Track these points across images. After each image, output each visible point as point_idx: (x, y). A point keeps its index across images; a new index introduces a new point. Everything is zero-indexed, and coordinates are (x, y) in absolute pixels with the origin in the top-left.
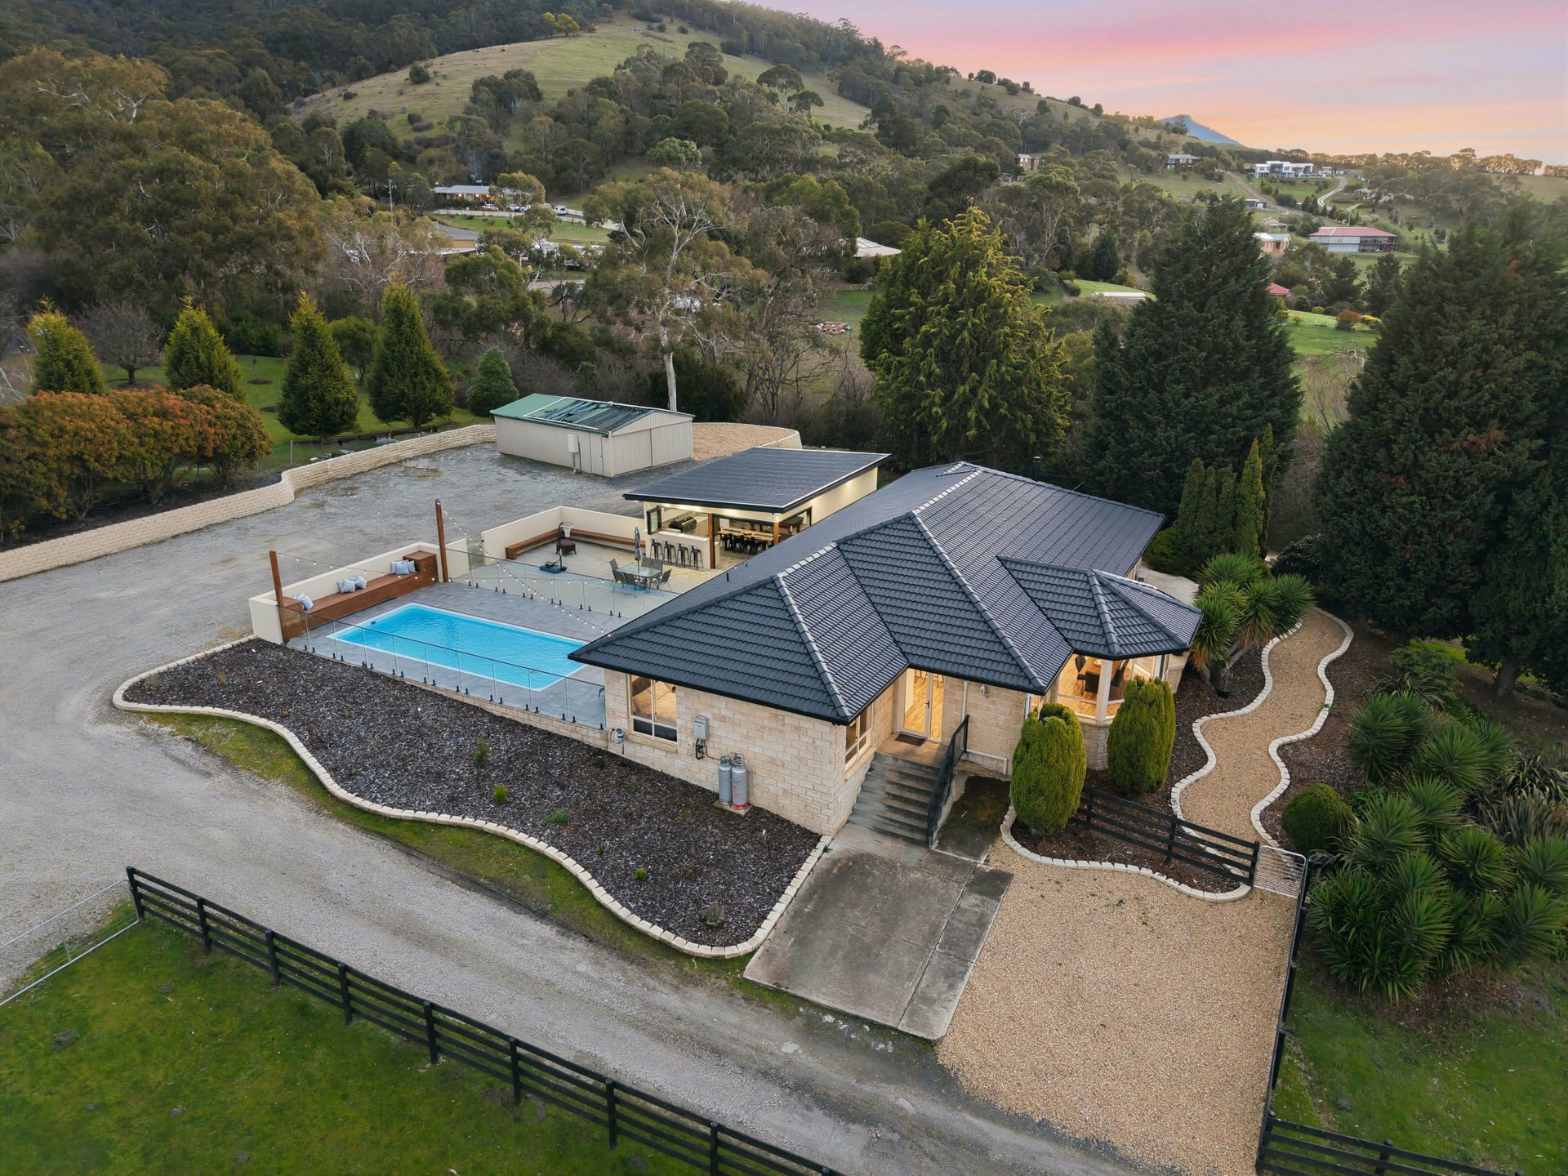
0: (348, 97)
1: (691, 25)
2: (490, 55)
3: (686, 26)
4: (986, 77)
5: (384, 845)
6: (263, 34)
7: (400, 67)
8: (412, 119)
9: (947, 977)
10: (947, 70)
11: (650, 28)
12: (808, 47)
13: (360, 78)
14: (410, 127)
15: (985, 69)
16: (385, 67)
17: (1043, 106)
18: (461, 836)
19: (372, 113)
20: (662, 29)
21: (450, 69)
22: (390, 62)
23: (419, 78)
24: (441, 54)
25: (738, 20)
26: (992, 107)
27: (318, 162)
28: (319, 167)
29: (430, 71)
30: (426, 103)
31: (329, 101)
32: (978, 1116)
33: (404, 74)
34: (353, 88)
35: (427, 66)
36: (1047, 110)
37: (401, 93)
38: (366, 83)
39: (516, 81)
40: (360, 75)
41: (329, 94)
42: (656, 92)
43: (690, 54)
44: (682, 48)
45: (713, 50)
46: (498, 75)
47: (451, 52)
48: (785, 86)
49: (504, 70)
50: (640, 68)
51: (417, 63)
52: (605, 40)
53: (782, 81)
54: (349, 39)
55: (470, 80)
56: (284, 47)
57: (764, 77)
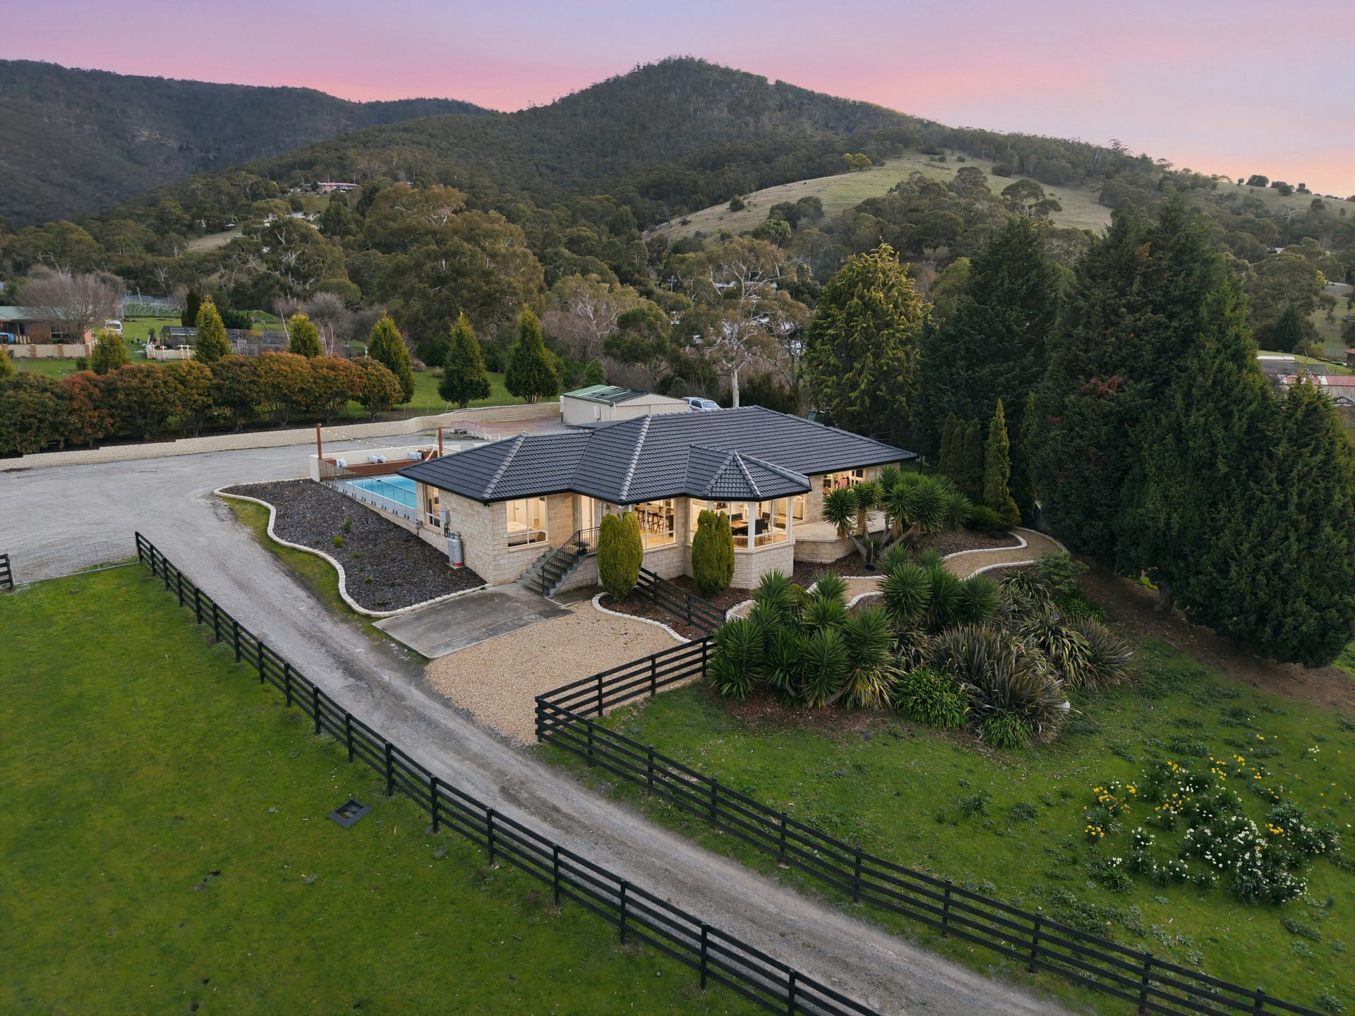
0: (685, 223)
1: (969, 155)
2: (794, 188)
3: (963, 155)
4: (1259, 181)
5: (268, 554)
6: (640, 183)
7: (726, 201)
8: (723, 236)
9: (472, 640)
10: (1215, 178)
11: (932, 160)
12: (1074, 165)
13: (697, 210)
15: (1258, 174)
16: (715, 201)
17: (1317, 204)
18: (306, 557)
19: (698, 234)
20: (942, 160)
21: (761, 199)
22: (720, 197)
23: (737, 207)
24: (758, 190)
25: (1013, 147)
26: (1258, 207)
27: (629, 265)
28: (628, 268)
29: (746, 202)
30: (737, 225)
31: (671, 227)
33: (727, 205)
34: (689, 218)
35: (745, 199)
36: (1322, 207)
37: (721, 219)
38: (700, 213)
39: (806, 204)
40: (698, 207)
41: (673, 222)
42: (913, 207)
43: (959, 177)
44: (955, 173)
45: (982, 173)
46: (794, 201)
47: (767, 187)
48: (1026, 196)
49: (799, 198)
50: (907, 190)
51: (737, 197)
52: (891, 172)
53: (1025, 192)
54: (696, 183)
55: (770, 206)
56: (652, 191)
57: (1008, 191)
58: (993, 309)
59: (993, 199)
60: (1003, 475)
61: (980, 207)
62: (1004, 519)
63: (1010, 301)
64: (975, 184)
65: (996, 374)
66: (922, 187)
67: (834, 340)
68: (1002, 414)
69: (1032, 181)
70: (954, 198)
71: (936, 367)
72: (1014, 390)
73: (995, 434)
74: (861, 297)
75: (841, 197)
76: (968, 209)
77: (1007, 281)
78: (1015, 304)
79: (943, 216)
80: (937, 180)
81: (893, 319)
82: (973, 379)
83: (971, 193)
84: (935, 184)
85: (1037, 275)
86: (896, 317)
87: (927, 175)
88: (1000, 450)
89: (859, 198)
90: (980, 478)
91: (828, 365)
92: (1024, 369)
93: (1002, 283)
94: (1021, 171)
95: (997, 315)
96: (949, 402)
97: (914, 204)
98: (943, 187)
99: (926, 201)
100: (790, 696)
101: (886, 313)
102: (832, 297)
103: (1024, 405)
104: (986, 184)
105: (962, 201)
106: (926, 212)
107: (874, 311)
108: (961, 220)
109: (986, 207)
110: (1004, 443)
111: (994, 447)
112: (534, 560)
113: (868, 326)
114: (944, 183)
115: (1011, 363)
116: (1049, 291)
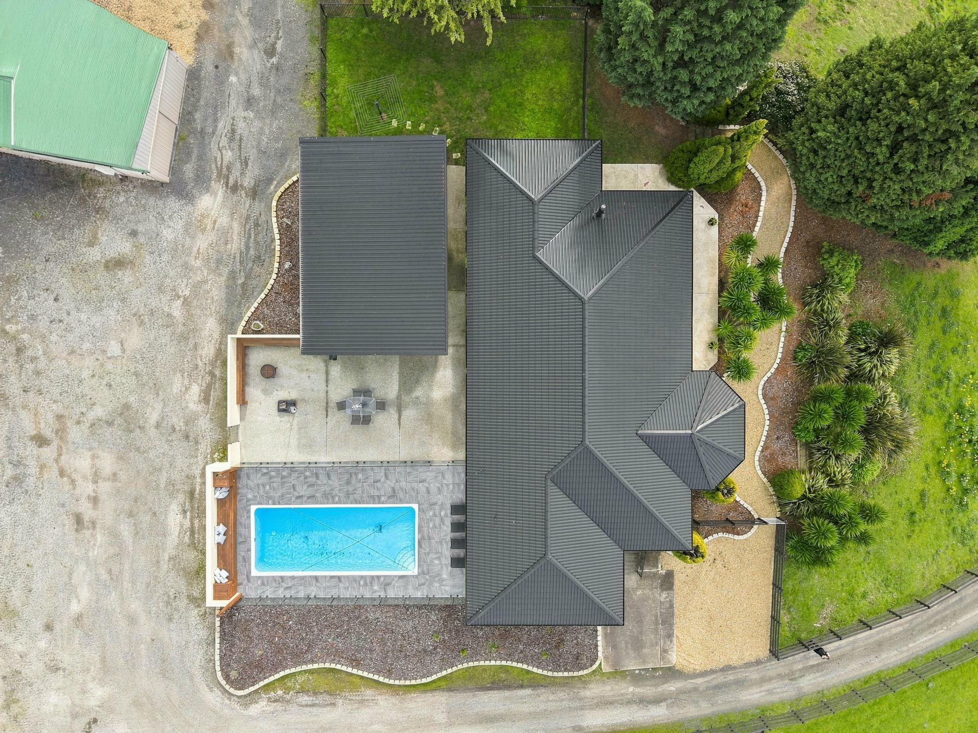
9: (668, 638)
32: (692, 679)
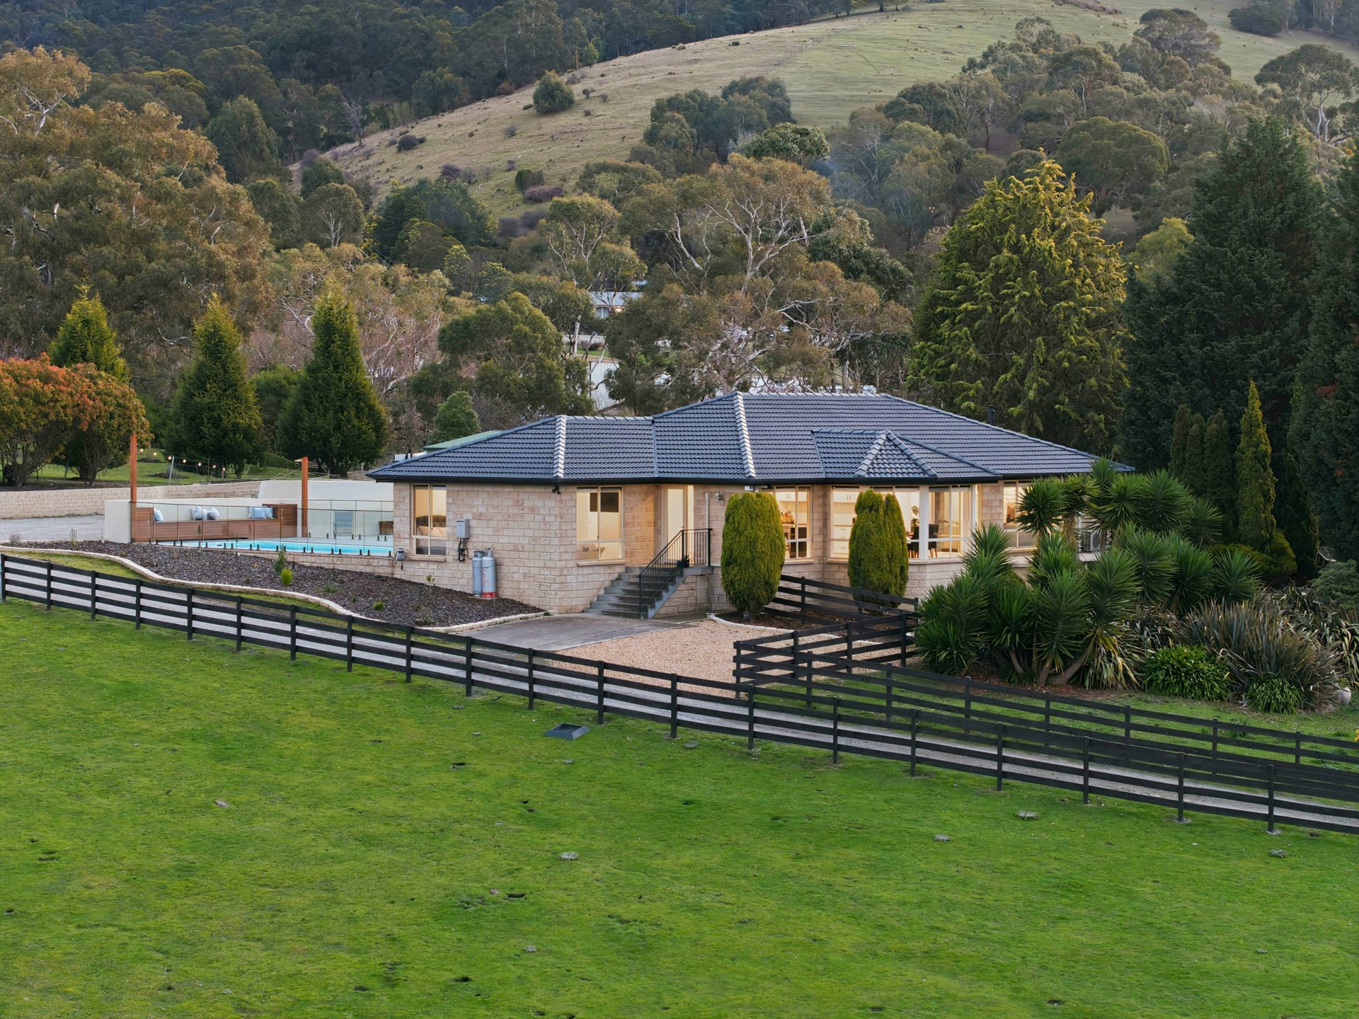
0: (407, 145)
2: (707, 54)
6: (263, 37)
7: (519, 86)
8: (523, 180)
13: (437, 109)
14: (519, 196)
19: (449, 172)
21: (620, 83)
22: (502, 75)
23: (553, 103)
24: (608, 55)
29: (577, 90)
30: (557, 151)
31: (368, 155)
33: (526, 96)
34: (417, 131)
35: (573, 81)
37: (511, 133)
38: (447, 118)
39: (745, 98)
40: (439, 103)
41: (372, 141)
42: (1034, 108)
43: (1144, 33)
44: (1134, 25)
45: (1203, 25)
46: (713, 91)
47: (627, 52)
48: (1318, 87)
49: (726, 81)
50: (1014, 64)
51: (553, 77)
52: (965, 17)
53: (1313, 77)
54: (428, 37)
55: (649, 101)
56: (299, 58)
57: (1271, 72)
58: (1234, 253)
59: (1235, 92)
60: (1265, 495)
61: (1206, 111)
62: (1271, 563)
63: (1259, 240)
64: (1191, 53)
65: (1246, 350)
66: (1055, 60)
67: (974, 321)
68: (1258, 404)
69: (1333, 48)
70: (1136, 89)
71: (1152, 346)
72: (1275, 375)
73: (1250, 434)
74: (1016, 249)
75: (837, 80)
76: (1173, 116)
77: (1252, 210)
78: (1266, 245)
79: (1114, 132)
80: (1090, 42)
81: (1072, 284)
82: (1212, 359)
83: (1181, 76)
84: (1087, 52)
85: (1296, 203)
86: (1078, 282)
87: (1063, 30)
88: (1260, 458)
89: (886, 83)
90: (1232, 502)
91: (967, 361)
92: (1286, 342)
93: (1245, 215)
94: (1305, 20)
95: (1241, 261)
96: (1178, 396)
97: (1036, 99)
98: (1108, 58)
99: (1069, 94)
100: (1017, 674)
101: (1061, 275)
102: (962, 251)
103: (1288, 396)
104: (1217, 54)
105: (1159, 95)
106: (1069, 124)
107: (1042, 271)
108: (1161, 142)
109: (1220, 112)
110: (1263, 447)
111: (1249, 453)
112: (607, 584)
113: (1033, 295)
114: (1109, 49)
115: (1267, 333)
116: (1314, 225)
